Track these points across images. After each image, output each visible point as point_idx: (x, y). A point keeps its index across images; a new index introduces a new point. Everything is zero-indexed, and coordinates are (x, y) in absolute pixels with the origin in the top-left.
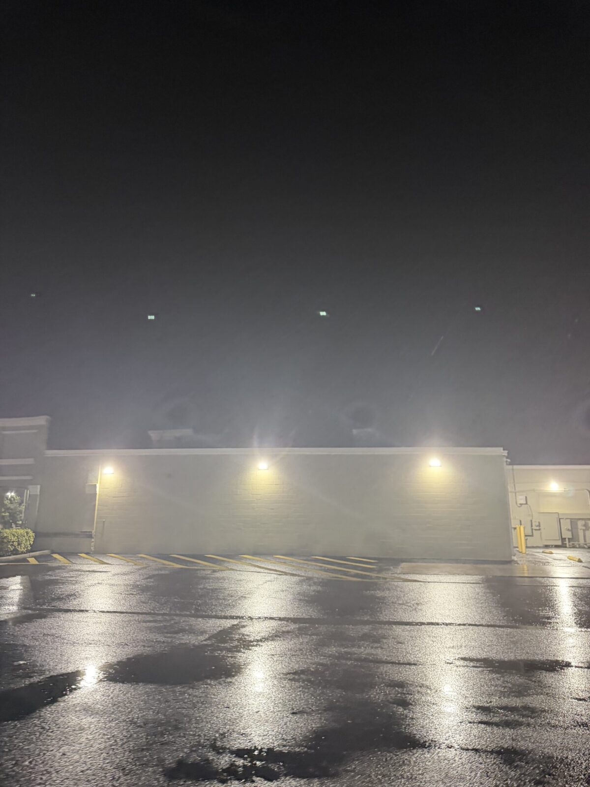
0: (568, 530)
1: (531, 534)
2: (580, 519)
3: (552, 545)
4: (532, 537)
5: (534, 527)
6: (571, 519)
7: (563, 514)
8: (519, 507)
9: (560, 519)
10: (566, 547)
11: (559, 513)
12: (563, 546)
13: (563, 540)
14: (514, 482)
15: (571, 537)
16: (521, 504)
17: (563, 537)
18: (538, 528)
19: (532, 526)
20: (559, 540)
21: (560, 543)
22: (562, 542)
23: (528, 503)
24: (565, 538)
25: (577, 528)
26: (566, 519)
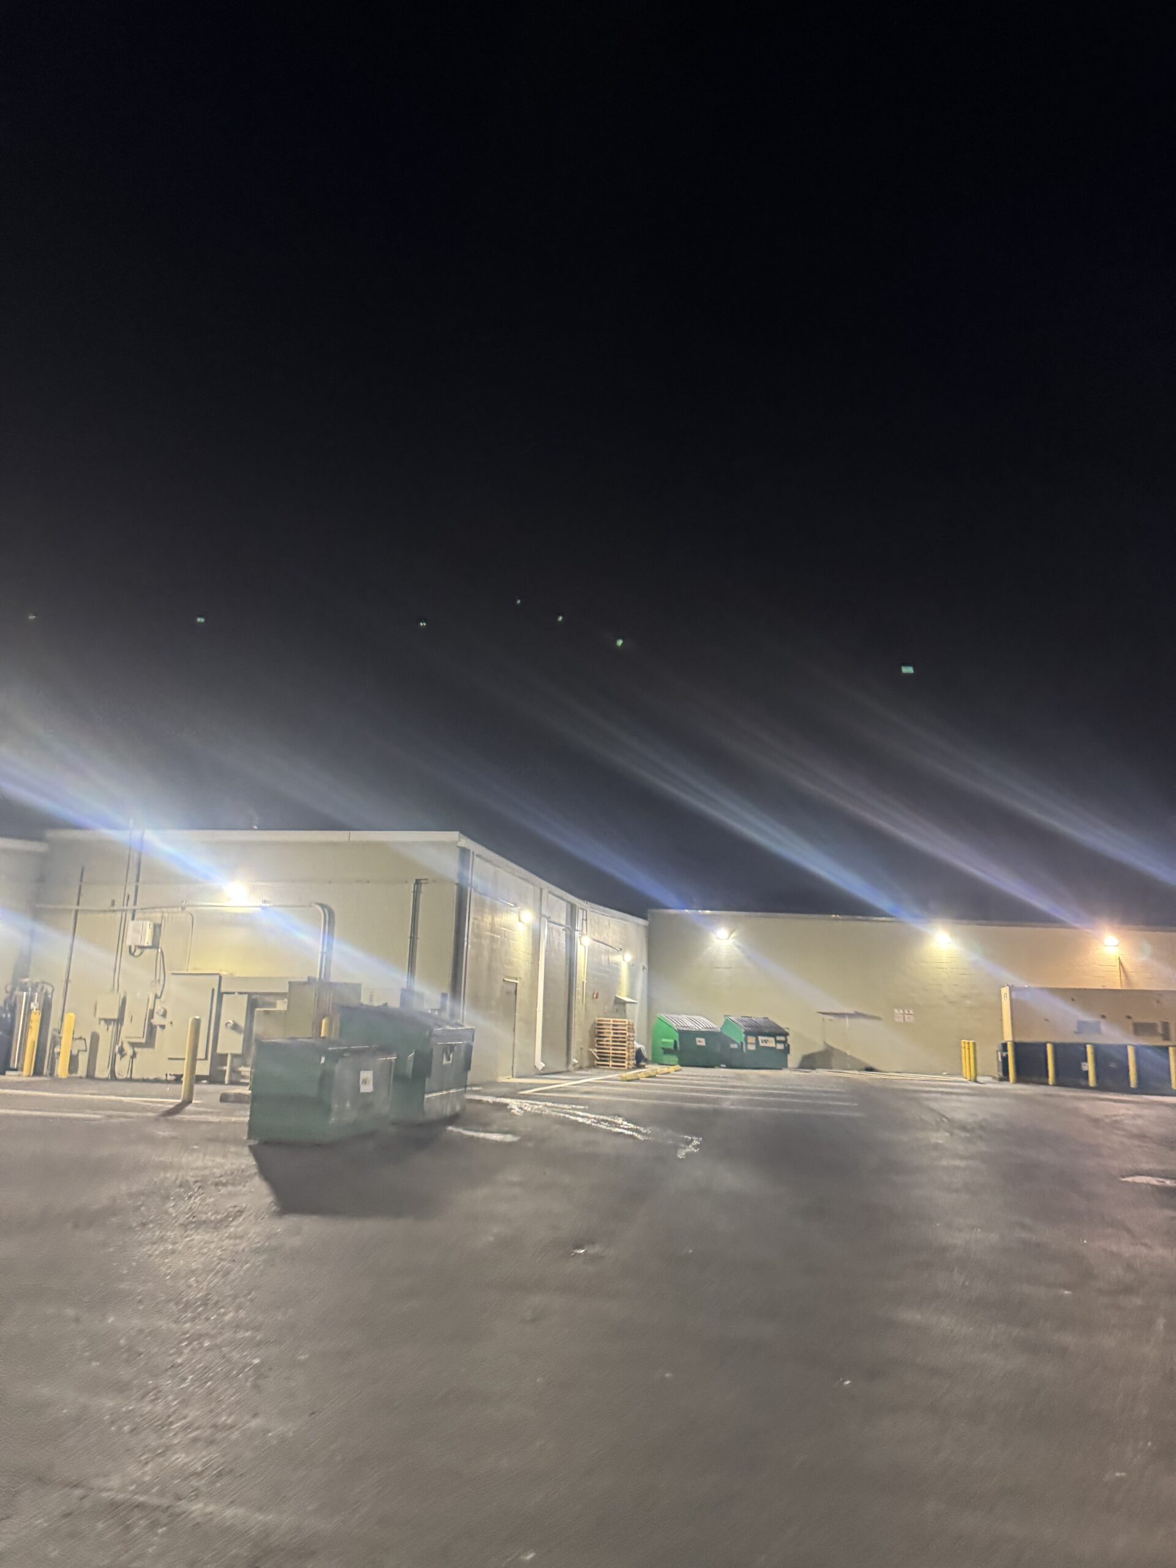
0: (235, 1027)
2: (278, 994)
4: (150, 1050)
5: (157, 1020)
6: (250, 994)
7: (233, 978)
9: (221, 995)
11: (223, 973)
12: (214, 1077)
15: (239, 1051)
16: (139, 948)
17: (219, 1051)
18: (163, 1022)
19: (152, 1015)
20: (207, 1059)
21: (206, 1069)
22: (213, 1065)
23: (163, 944)
26: (240, 993)
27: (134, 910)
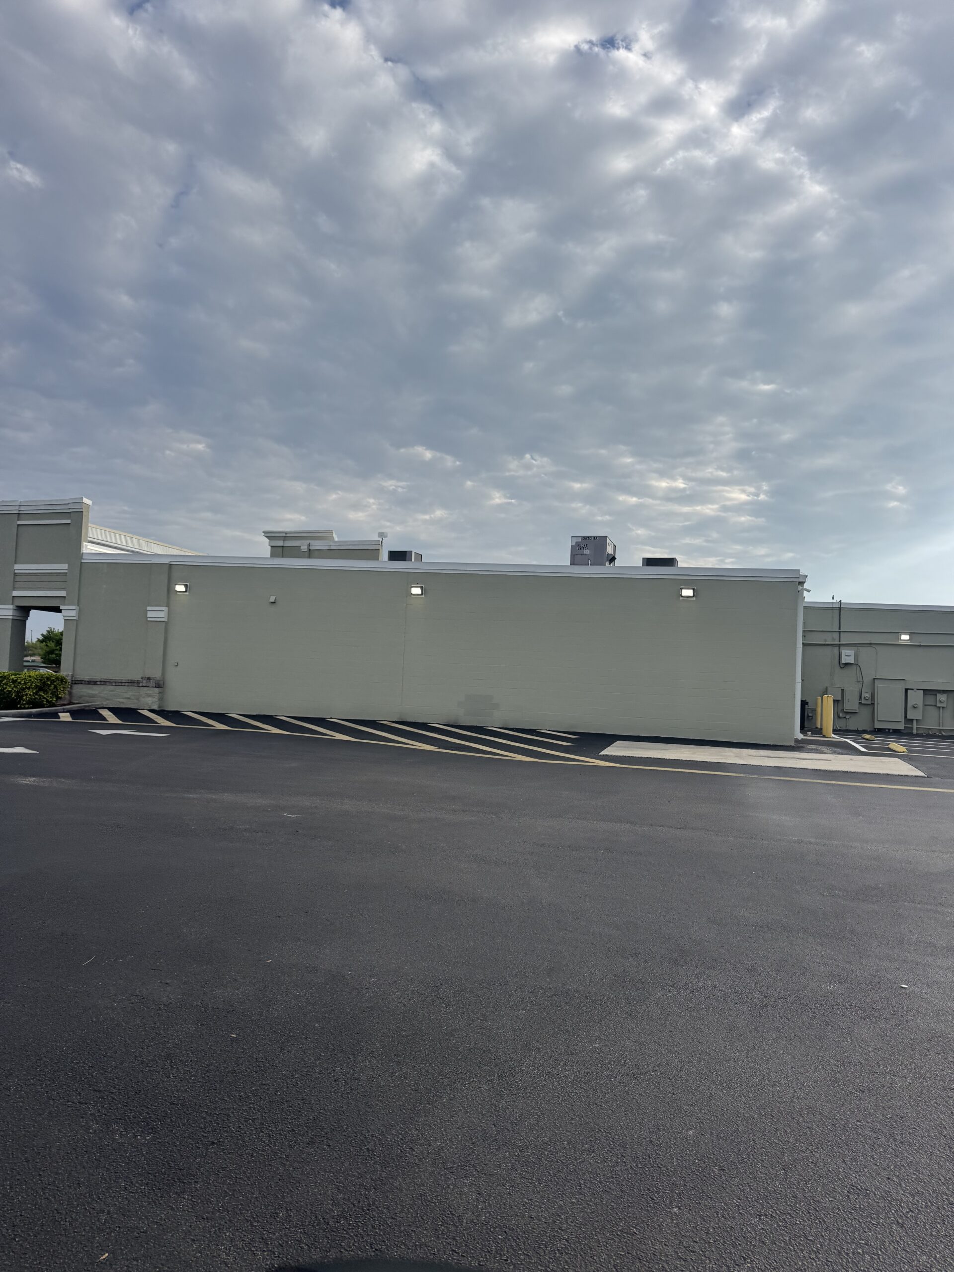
0: (919, 707)
1: (857, 711)
2: (942, 691)
3: (889, 729)
5: (863, 703)
6: (925, 690)
7: (913, 682)
8: (842, 668)
9: (906, 690)
10: (911, 733)
11: (907, 679)
12: (906, 731)
13: (909, 721)
14: (839, 629)
15: (921, 718)
16: (846, 664)
17: (908, 718)
18: (869, 702)
19: (860, 698)
20: (902, 722)
21: (901, 726)
22: (905, 724)
23: (858, 663)
24: (912, 720)
26: (918, 689)
27: (840, 644)
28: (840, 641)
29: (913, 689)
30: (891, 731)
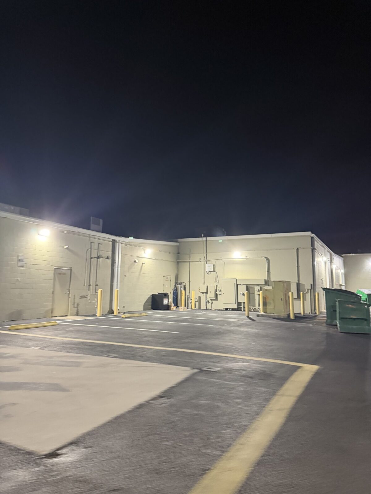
0: (243, 294)
1: (215, 298)
2: (256, 285)
3: (230, 309)
4: (217, 301)
5: (218, 292)
6: (246, 285)
7: (240, 280)
8: (208, 274)
9: (237, 285)
10: (241, 311)
11: (237, 278)
12: (238, 309)
13: (239, 304)
14: (206, 252)
16: (210, 272)
17: (239, 301)
18: (220, 293)
19: (216, 291)
20: (235, 304)
21: (235, 307)
22: (238, 306)
23: (216, 270)
24: (241, 302)
25: (254, 293)
26: (243, 284)
27: (207, 261)
28: (207, 259)
29: (241, 284)
30: (231, 310)
